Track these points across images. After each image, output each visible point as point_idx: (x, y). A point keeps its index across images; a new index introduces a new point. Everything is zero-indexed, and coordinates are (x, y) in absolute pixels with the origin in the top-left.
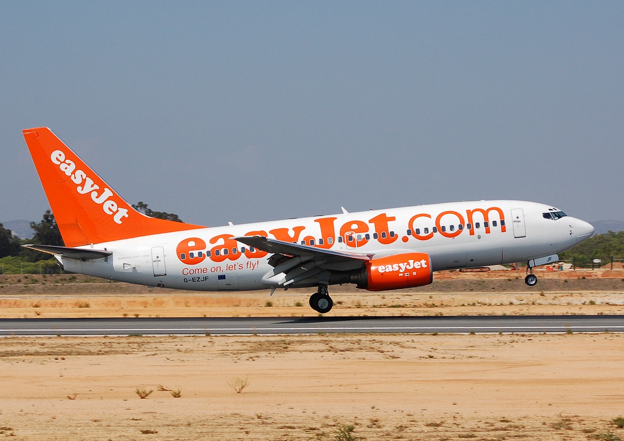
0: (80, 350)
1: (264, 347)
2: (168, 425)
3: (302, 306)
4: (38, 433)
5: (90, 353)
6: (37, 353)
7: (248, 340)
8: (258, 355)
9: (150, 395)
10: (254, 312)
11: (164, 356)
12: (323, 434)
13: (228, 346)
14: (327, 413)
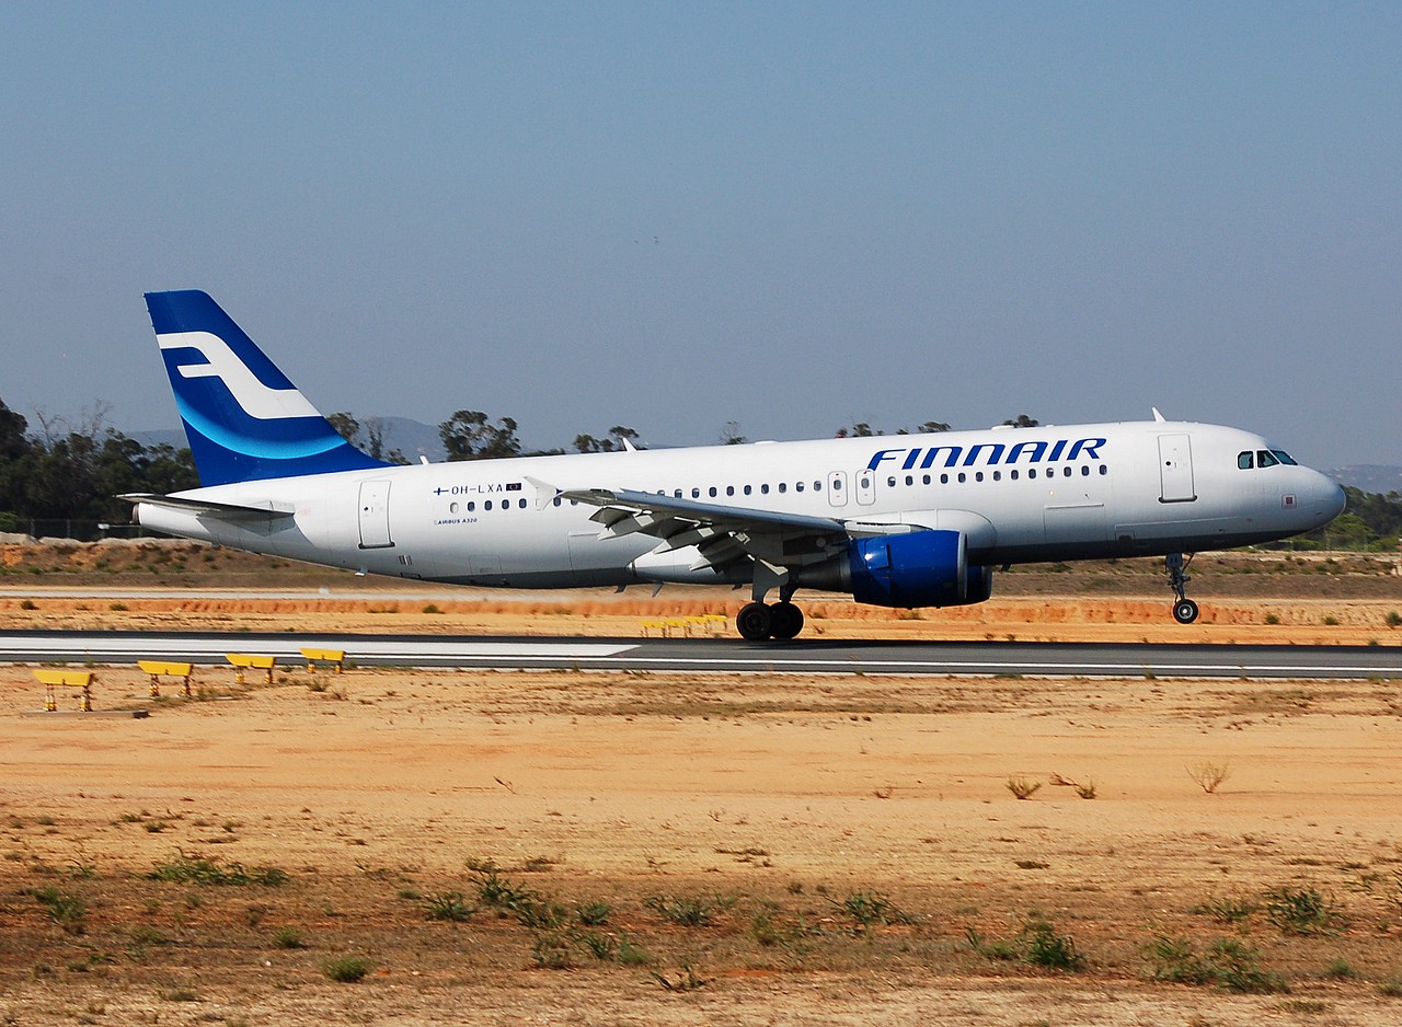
0: (901, 704)
1: (1261, 704)
2: (1070, 853)
3: (1337, 624)
4: (816, 862)
5: (921, 709)
6: (817, 708)
7: (1229, 690)
8: (1248, 718)
9: (1035, 793)
10: (1241, 634)
11: (1063, 716)
12: (1375, 877)
13: (1189, 700)
14: (1385, 837)
